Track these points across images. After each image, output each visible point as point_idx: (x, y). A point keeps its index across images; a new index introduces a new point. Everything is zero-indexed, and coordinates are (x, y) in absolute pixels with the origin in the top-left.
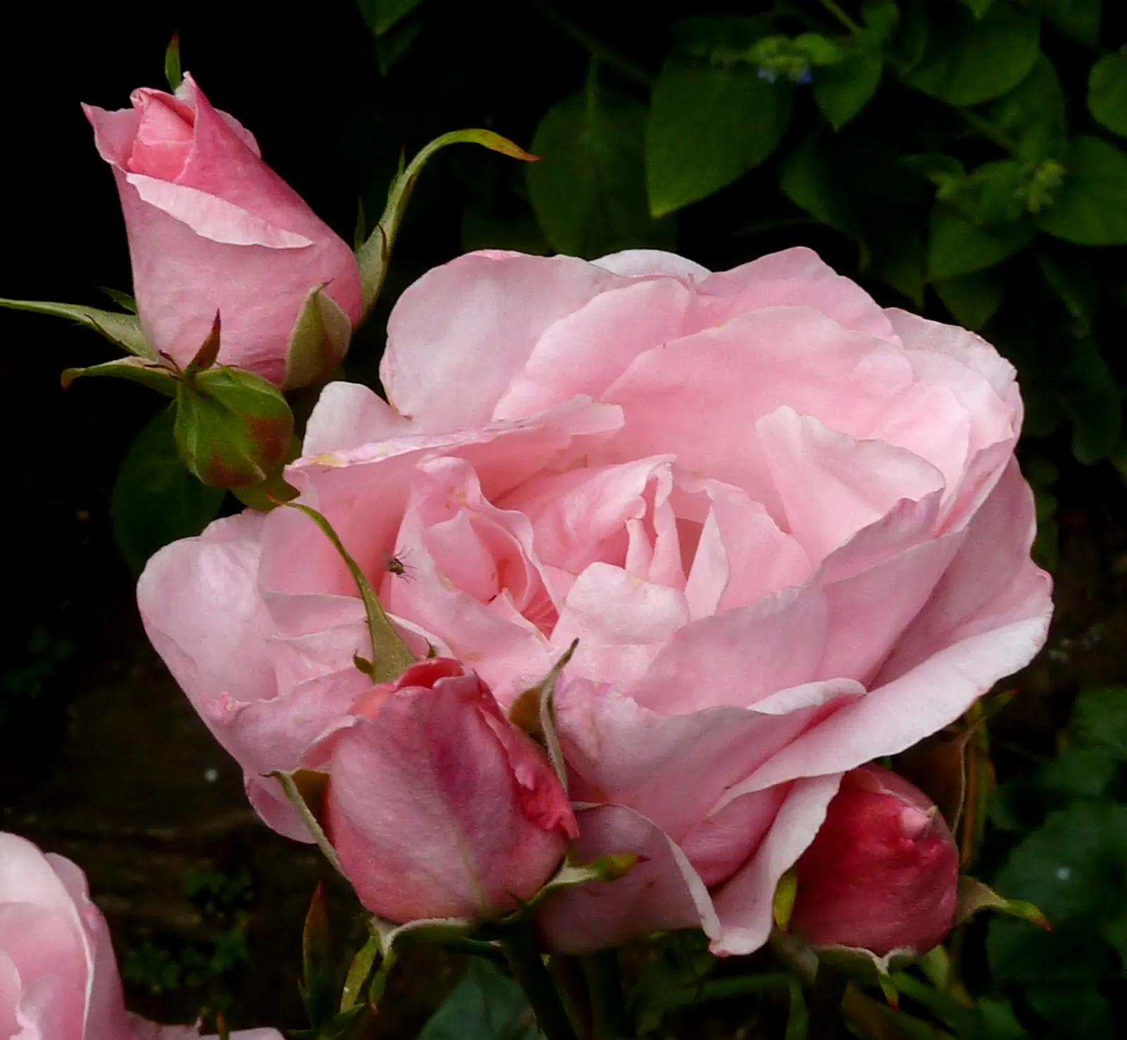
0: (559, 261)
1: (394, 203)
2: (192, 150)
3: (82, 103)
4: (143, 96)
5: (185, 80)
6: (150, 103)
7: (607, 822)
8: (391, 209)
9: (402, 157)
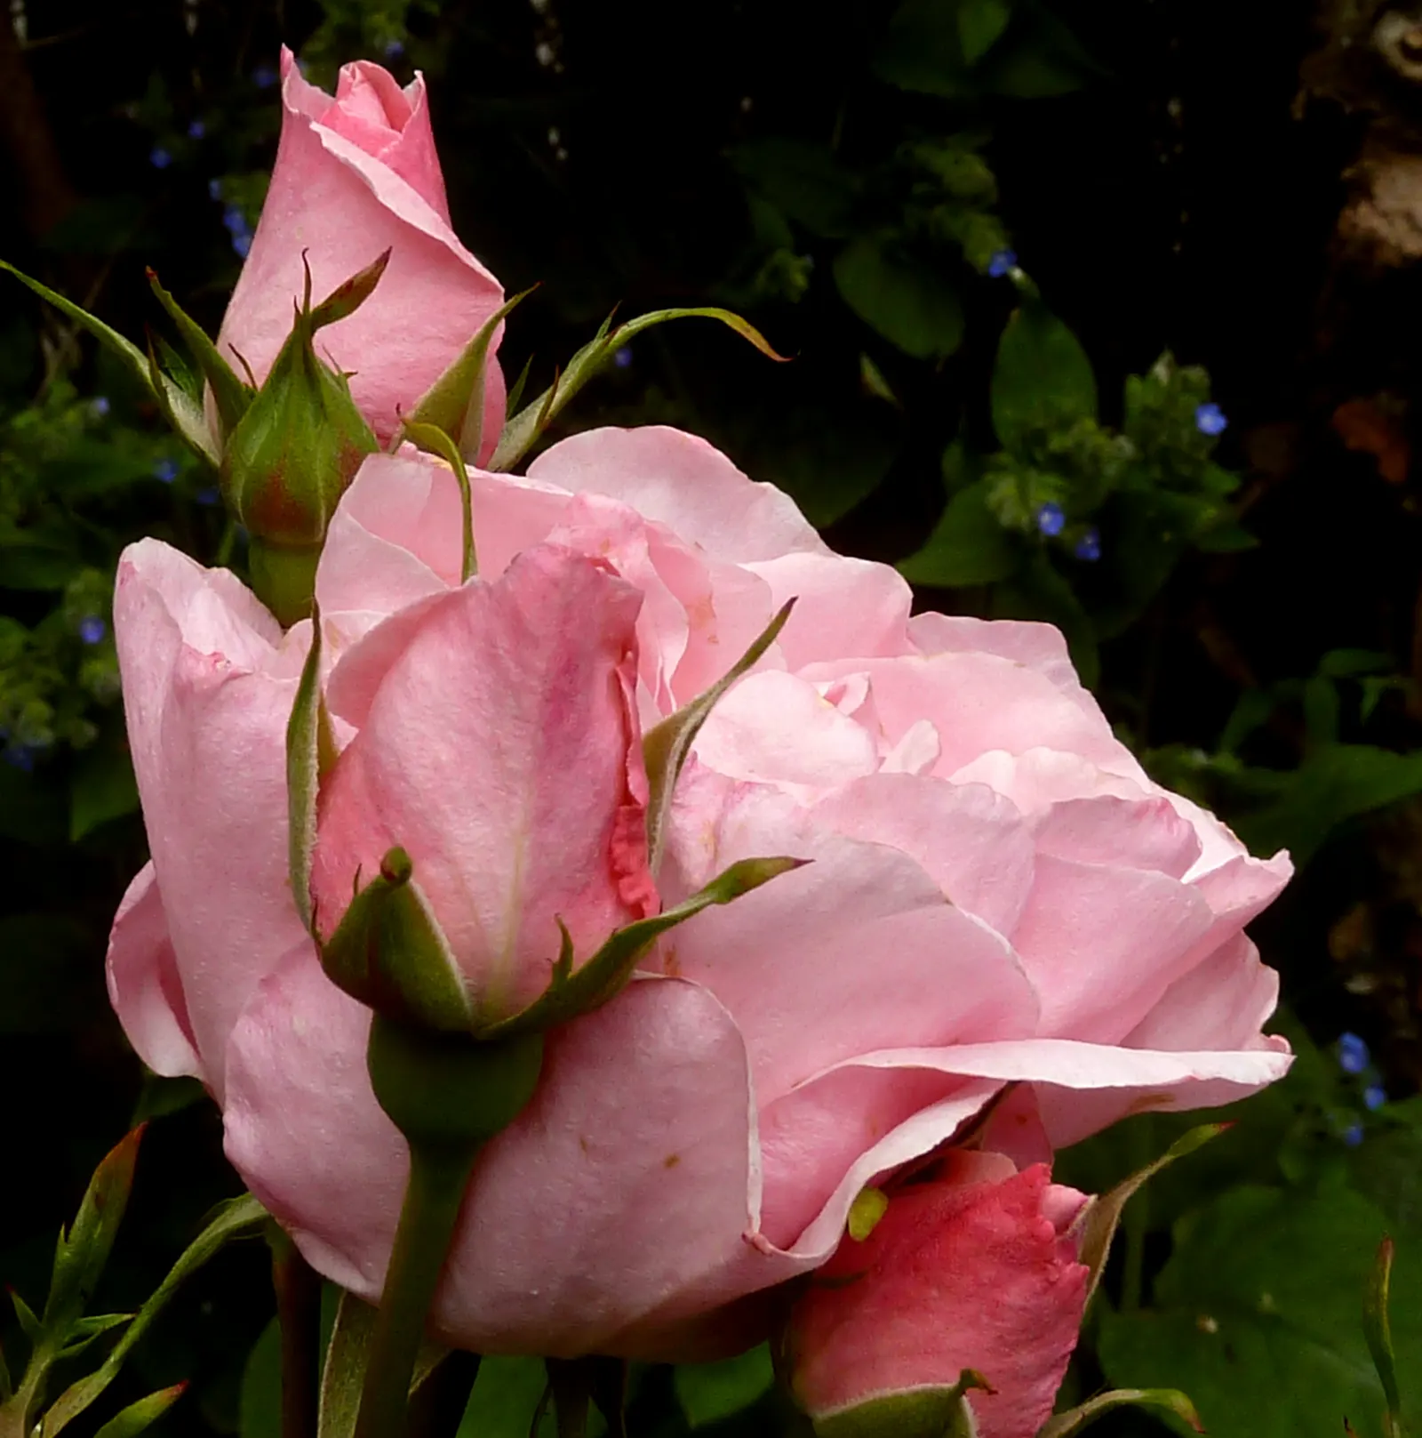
0: (765, 490)
1: (574, 372)
2: (395, 143)
3: (284, 46)
4: (358, 73)
5: (415, 81)
6: (362, 82)
7: (666, 1006)
8: (566, 380)
9: (608, 321)
